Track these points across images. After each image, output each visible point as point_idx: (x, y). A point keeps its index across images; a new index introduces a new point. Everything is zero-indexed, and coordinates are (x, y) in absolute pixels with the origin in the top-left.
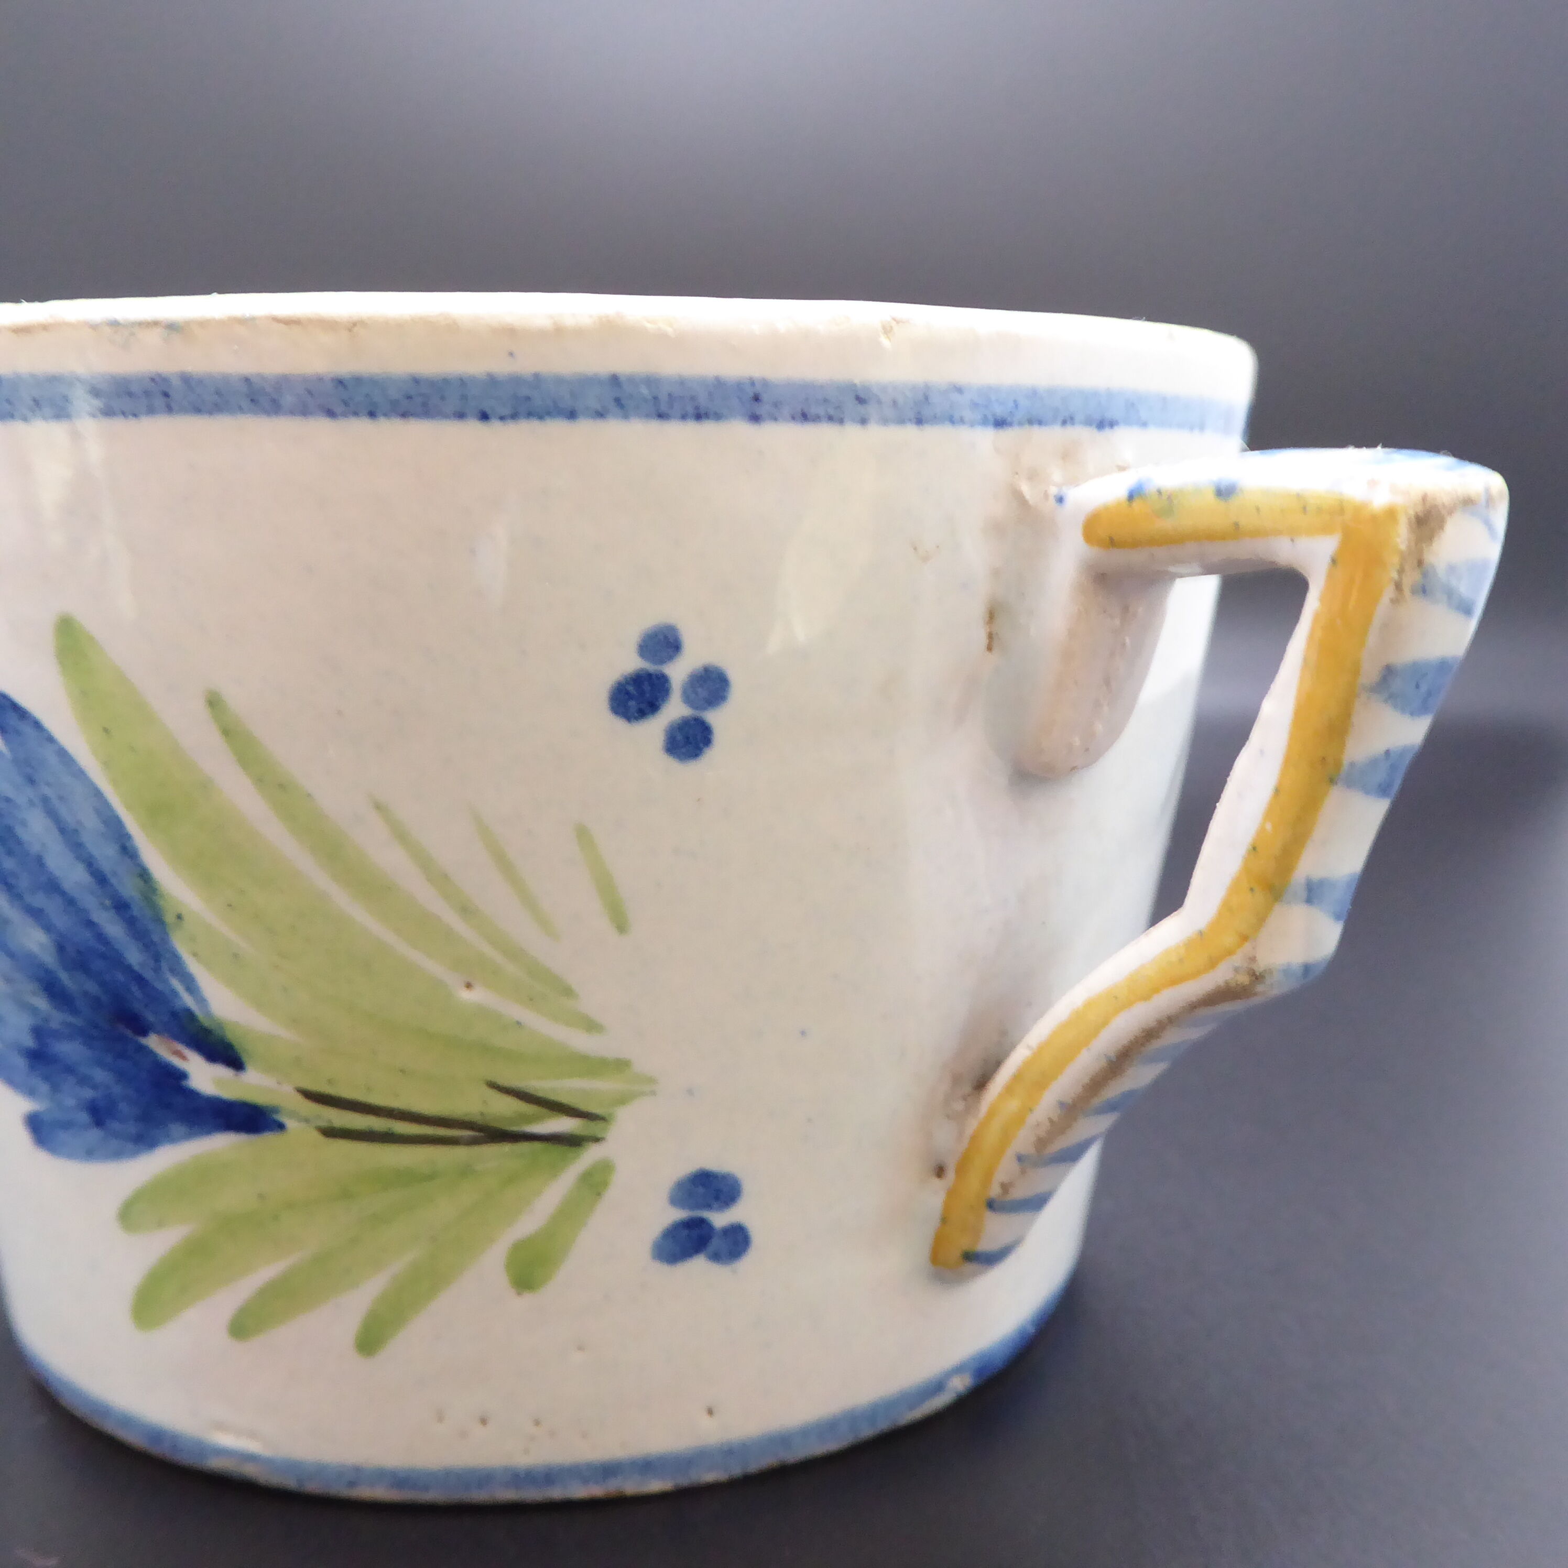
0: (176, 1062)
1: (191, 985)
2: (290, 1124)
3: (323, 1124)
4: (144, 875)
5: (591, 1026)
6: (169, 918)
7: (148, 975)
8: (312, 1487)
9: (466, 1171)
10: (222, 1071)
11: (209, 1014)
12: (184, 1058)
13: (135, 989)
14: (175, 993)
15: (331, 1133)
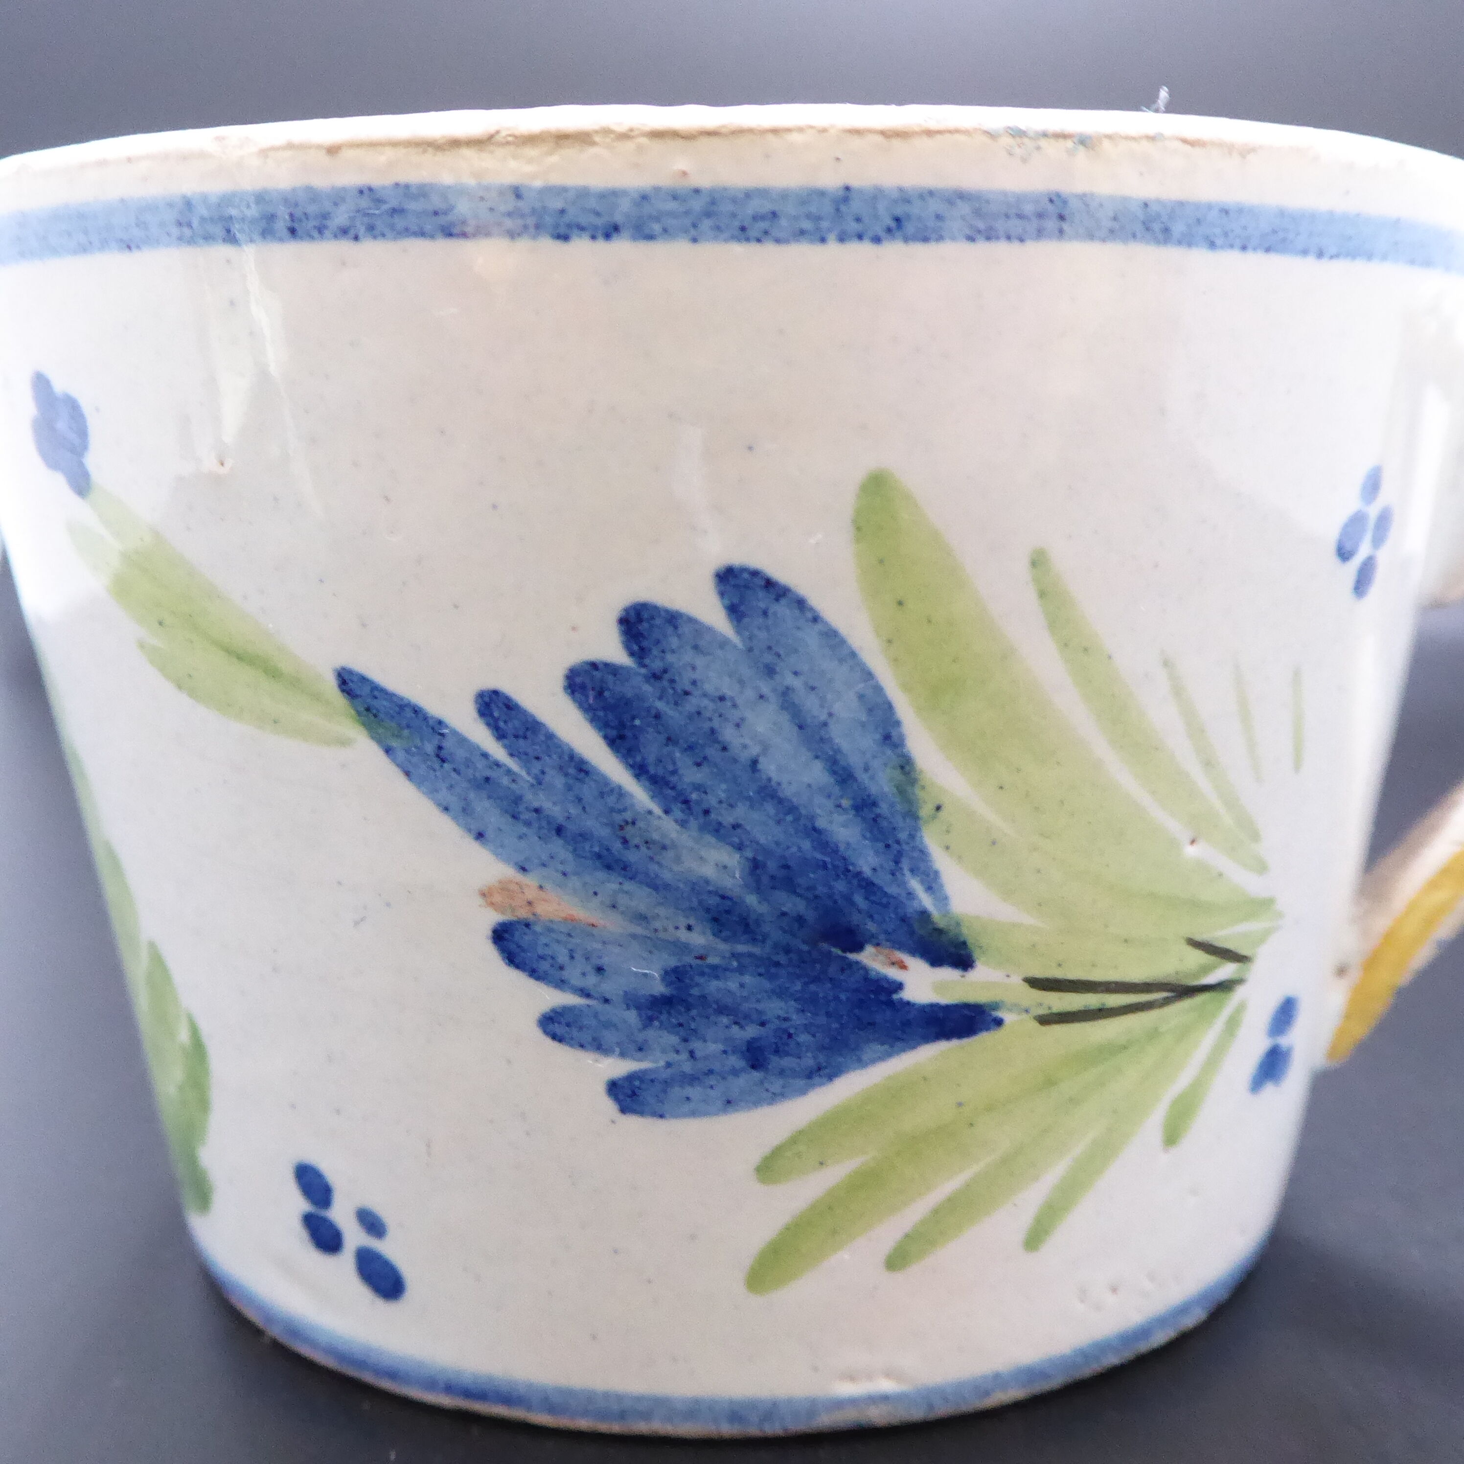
0: (893, 973)
1: (932, 881)
2: (1008, 1017)
3: (1042, 1011)
4: (906, 765)
5: (1261, 867)
6: (925, 811)
7: (882, 880)
8: (943, 1410)
9: (1153, 1034)
10: (947, 974)
11: (946, 913)
12: (903, 967)
13: (859, 899)
14: (911, 895)
15: (1046, 1020)
